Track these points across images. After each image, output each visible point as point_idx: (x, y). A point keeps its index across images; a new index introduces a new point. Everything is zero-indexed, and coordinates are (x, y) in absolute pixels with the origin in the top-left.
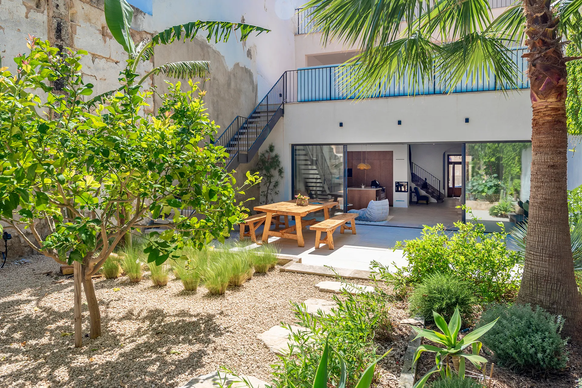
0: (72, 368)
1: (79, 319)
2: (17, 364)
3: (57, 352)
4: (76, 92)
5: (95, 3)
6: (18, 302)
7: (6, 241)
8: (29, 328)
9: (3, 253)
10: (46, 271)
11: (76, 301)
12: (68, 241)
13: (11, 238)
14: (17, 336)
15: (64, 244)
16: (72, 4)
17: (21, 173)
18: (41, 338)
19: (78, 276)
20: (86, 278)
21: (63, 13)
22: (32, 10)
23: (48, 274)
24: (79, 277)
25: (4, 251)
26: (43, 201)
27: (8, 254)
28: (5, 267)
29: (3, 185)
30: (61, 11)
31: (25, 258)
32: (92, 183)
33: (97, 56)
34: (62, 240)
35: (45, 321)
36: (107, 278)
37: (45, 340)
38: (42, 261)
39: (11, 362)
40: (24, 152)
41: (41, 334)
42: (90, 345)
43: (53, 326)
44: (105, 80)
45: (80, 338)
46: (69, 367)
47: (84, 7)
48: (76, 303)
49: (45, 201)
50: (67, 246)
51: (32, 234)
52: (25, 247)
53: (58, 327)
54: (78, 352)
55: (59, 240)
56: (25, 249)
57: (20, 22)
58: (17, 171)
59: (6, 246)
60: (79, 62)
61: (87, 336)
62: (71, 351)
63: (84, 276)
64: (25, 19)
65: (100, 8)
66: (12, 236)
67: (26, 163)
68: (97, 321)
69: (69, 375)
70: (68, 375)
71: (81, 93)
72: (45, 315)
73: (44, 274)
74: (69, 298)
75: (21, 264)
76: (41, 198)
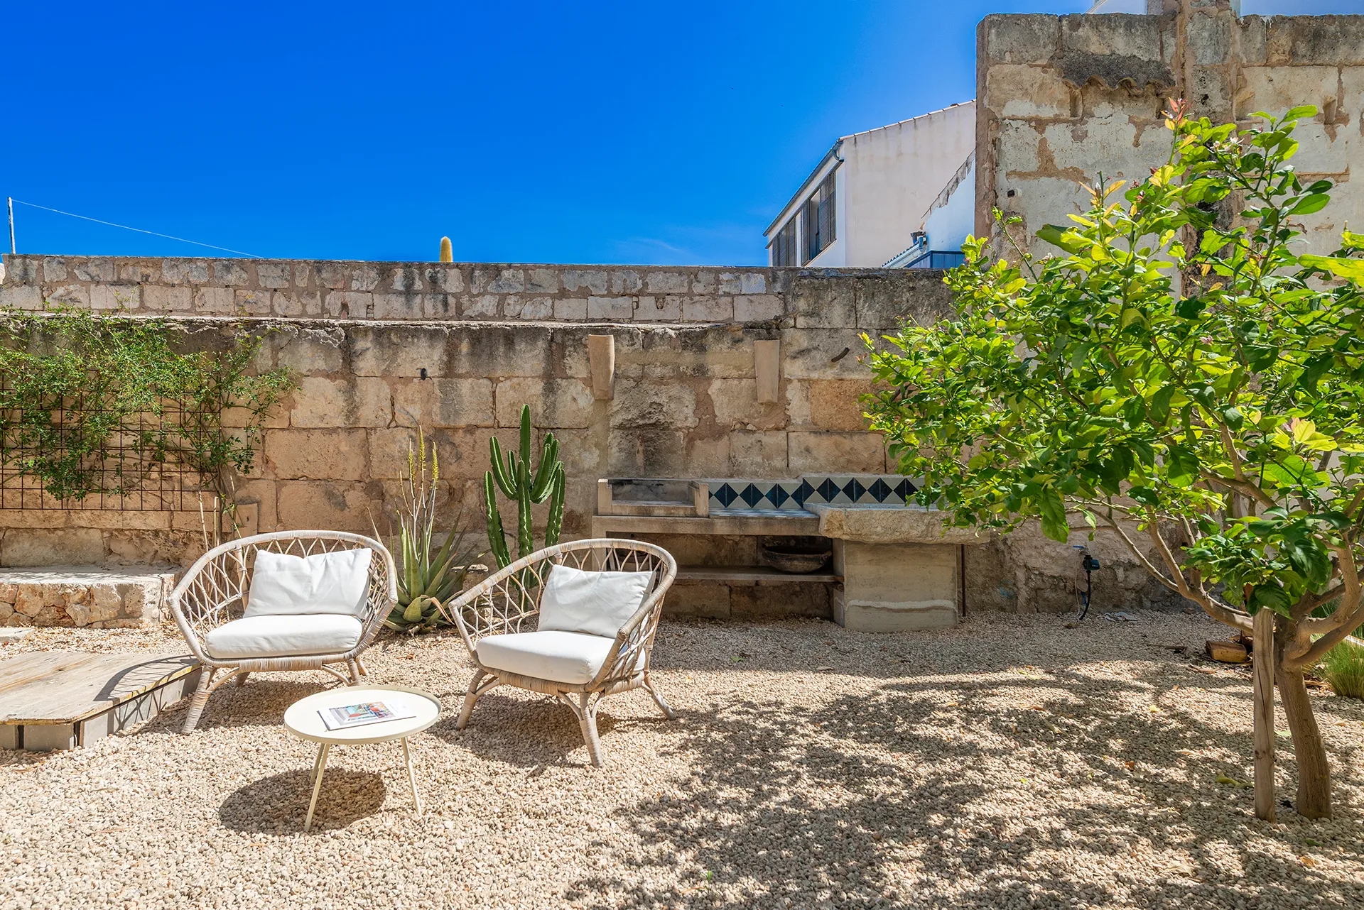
0: (1250, 856)
1: (1264, 754)
2: (1118, 796)
3: (1208, 808)
4: (1278, 212)
5: (1304, 56)
6: (1118, 686)
7: (1089, 572)
8: (1141, 741)
9: (1083, 593)
10: (1172, 644)
11: (1259, 711)
12: (1250, 556)
13: (1098, 568)
14: (1116, 744)
15: (1241, 561)
16: (1240, 82)
17: (1137, 407)
18: (1167, 766)
19: (1264, 655)
20: (1287, 666)
21: (1219, 109)
22: (1148, 128)
23: (1178, 650)
24: (1267, 659)
25: (1085, 590)
26: (1184, 466)
27: (1093, 596)
28: (1086, 619)
29: (1101, 430)
30: (1214, 105)
31: (1126, 611)
32: (1312, 438)
33: (1307, 177)
34: (1234, 551)
35: (1173, 736)
36: (1339, 694)
37: (1177, 774)
38: (1163, 625)
39: (1107, 788)
40: (1145, 362)
41: (1169, 759)
42: (1298, 827)
43: (1195, 754)
44: (1331, 227)
45: (1270, 803)
46: (1243, 851)
47: (1273, 76)
48: (1260, 716)
49: (1189, 465)
50: (1246, 568)
51: (1140, 566)
52: (1127, 590)
53: (1207, 760)
54: (1264, 830)
55: (1227, 552)
56: (1127, 593)
57: (1122, 158)
58: (1128, 406)
59: (1089, 582)
60: (1289, 137)
61: (1287, 804)
62: (1245, 820)
63: (1281, 660)
64: (1133, 148)
65: (1318, 62)
66: (1101, 565)
67: (1146, 389)
68: (1318, 776)
69: (1244, 869)
70: (1240, 867)
71: (1291, 212)
72: (1175, 724)
73: (1168, 648)
74: (1232, 710)
75: (1117, 620)
76: (1181, 459)
